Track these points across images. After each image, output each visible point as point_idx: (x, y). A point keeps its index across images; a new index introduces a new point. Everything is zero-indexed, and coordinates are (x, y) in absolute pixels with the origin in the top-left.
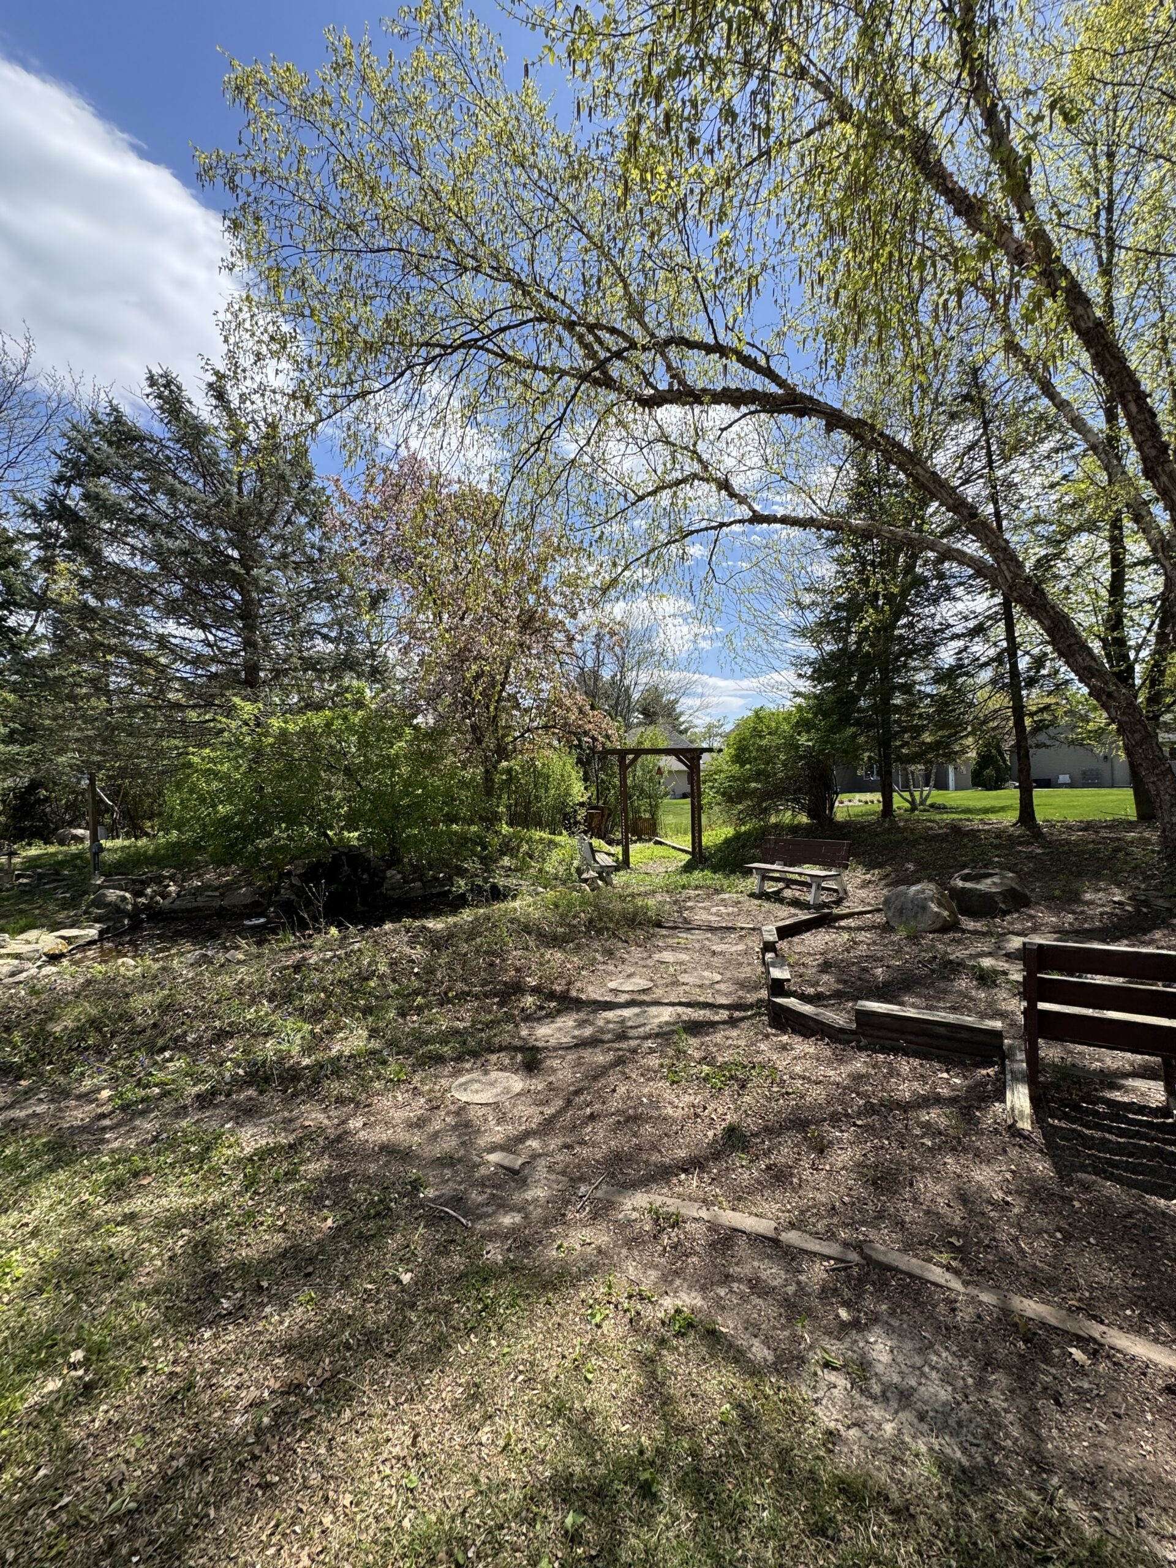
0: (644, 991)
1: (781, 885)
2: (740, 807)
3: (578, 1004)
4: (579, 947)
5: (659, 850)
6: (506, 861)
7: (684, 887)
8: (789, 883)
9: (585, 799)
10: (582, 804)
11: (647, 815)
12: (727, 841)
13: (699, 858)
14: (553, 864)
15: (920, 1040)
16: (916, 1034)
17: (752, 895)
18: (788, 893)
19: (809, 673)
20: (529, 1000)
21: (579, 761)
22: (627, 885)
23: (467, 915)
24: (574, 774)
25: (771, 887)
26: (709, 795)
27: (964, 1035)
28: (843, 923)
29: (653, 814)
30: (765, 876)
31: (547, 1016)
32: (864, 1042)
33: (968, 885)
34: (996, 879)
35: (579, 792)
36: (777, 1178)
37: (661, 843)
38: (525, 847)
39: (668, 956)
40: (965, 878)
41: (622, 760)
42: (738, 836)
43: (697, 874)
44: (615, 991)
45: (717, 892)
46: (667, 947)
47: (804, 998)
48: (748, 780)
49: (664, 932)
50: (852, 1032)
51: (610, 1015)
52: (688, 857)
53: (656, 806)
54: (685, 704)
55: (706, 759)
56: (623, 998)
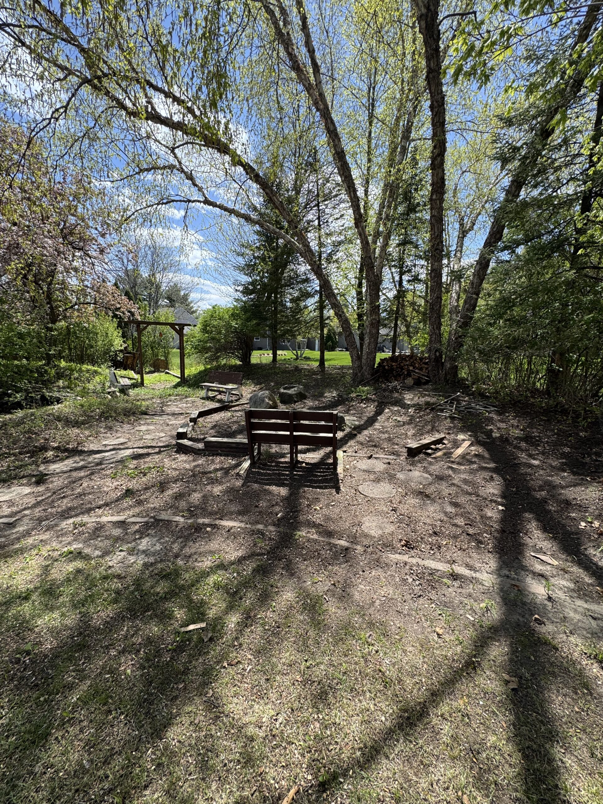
0: (121, 444)
1: (217, 393)
2: (207, 355)
3: (81, 452)
4: (91, 426)
5: (167, 377)
6: (61, 383)
7: (170, 395)
8: (220, 392)
9: (122, 348)
10: (121, 351)
11: (163, 358)
12: (201, 372)
13: (184, 381)
14: (94, 384)
15: (228, 450)
16: (226, 448)
17: (203, 398)
18: (219, 397)
19: (241, 289)
20: (50, 454)
21: (119, 326)
22: (138, 395)
23: (20, 414)
24: (116, 333)
25: (211, 394)
26: (188, 348)
27: (241, 446)
28: (233, 409)
29: (166, 357)
30: (209, 389)
31: (59, 460)
32: (207, 453)
33: (285, 391)
34: (296, 389)
35: (118, 343)
36: (138, 503)
37: (168, 373)
38: (76, 375)
39: (143, 428)
40: (285, 389)
41: (138, 326)
42: (206, 370)
43: (180, 389)
44: (105, 445)
45: (186, 397)
46: (144, 424)
47: (190, 439)
48: (206, 342)
49: (148, 417)
50: (203, 450)
51: (98, 456)
52: (179, 380)
53: (168, 353)
54: (193, 296)
55: (186, 330)
56: (108, 448)
